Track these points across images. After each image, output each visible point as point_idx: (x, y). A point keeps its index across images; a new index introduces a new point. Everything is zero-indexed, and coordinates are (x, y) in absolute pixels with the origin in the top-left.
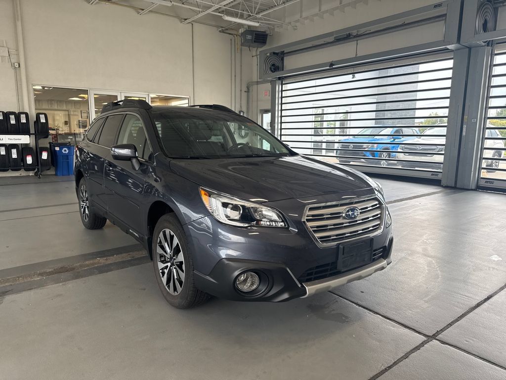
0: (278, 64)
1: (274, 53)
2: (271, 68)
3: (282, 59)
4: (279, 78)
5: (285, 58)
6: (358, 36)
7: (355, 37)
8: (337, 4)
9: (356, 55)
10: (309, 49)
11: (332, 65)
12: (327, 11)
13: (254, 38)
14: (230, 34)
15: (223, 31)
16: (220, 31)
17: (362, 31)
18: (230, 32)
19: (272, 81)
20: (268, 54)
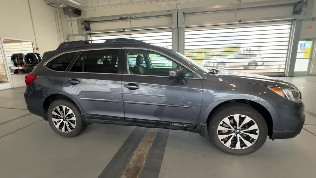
0: (88, 26)
1: (85, 21)
2: (85, 29)
3: (89, 25)
4: (89, 34)
5: (91, 24)
6: (130, 18)
7: (129, 18)
8: (119, 2)
9: (131, 26)
10: (106, 21)
11: (124, 30)
12: (113, 5)
13: (74, 11)
14: (53, 7)
15: (49, 4)
16: (47, 4)
17: (132, 16)
18: (53, 6)
19: (86, 35)
20: (83, 21)
